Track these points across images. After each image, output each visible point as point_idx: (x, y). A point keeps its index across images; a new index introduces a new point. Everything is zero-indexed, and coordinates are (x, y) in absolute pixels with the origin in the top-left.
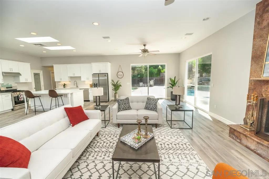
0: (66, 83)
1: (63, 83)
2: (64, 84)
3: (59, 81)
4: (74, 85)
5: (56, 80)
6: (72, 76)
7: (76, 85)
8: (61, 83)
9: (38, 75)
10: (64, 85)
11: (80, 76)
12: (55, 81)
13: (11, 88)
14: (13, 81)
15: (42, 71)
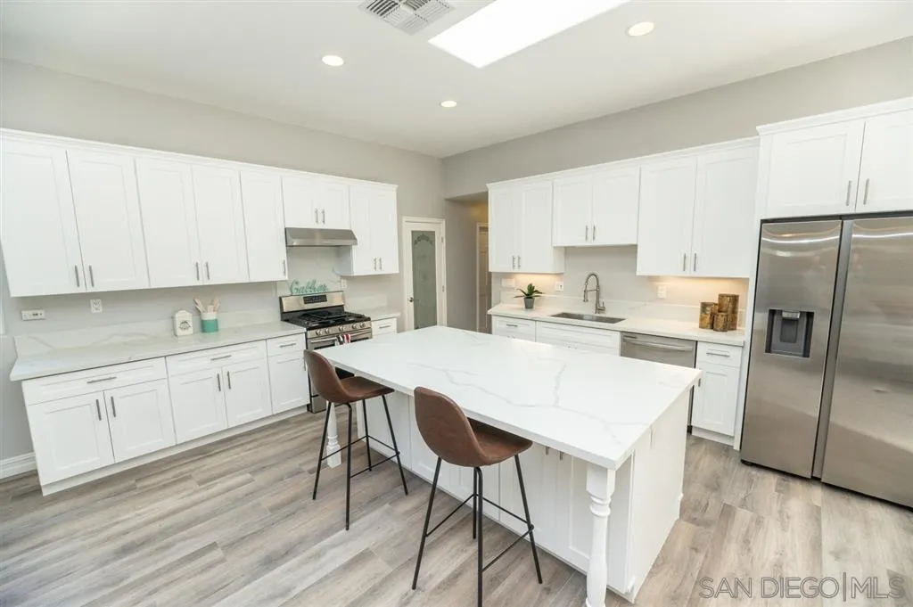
0: (538, 283)
1: (523, 282)
2: (531, 288)
3: (509, 269)
4: (585, 300)
5: (494, 266)
6: (579, 241)
7: (592, 297)
8: (512, 283)
9: (427, 239)
10: (530, 296)
11: (634, 243)
12: (490, 270)
13: (323, 298)
14: (333, 271)
15: (444, 222)
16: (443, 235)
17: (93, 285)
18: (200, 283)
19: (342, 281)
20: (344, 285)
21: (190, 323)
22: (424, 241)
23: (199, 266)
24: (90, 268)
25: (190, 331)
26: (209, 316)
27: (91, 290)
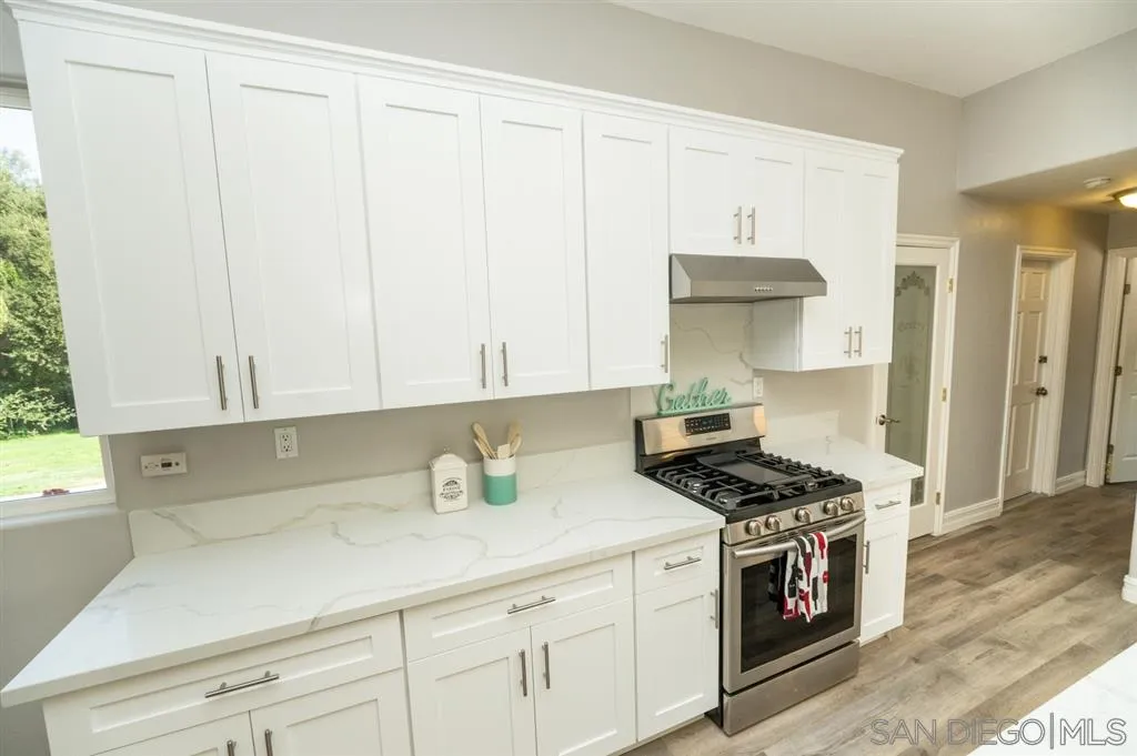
9: (920, 285)
13: (721, 422)
14: (741, 357)
15: (958, 244)
16: (953, 273)
17: (256, 406)
18: (487, 395)
19: (756, 380)
20: (757, 390)
21: (463, 485)
22: (912, 289)
23: (487, 352)
24: (251, 359)
25: (463, 500)
26: (500, 467)
27: (252, 416)
